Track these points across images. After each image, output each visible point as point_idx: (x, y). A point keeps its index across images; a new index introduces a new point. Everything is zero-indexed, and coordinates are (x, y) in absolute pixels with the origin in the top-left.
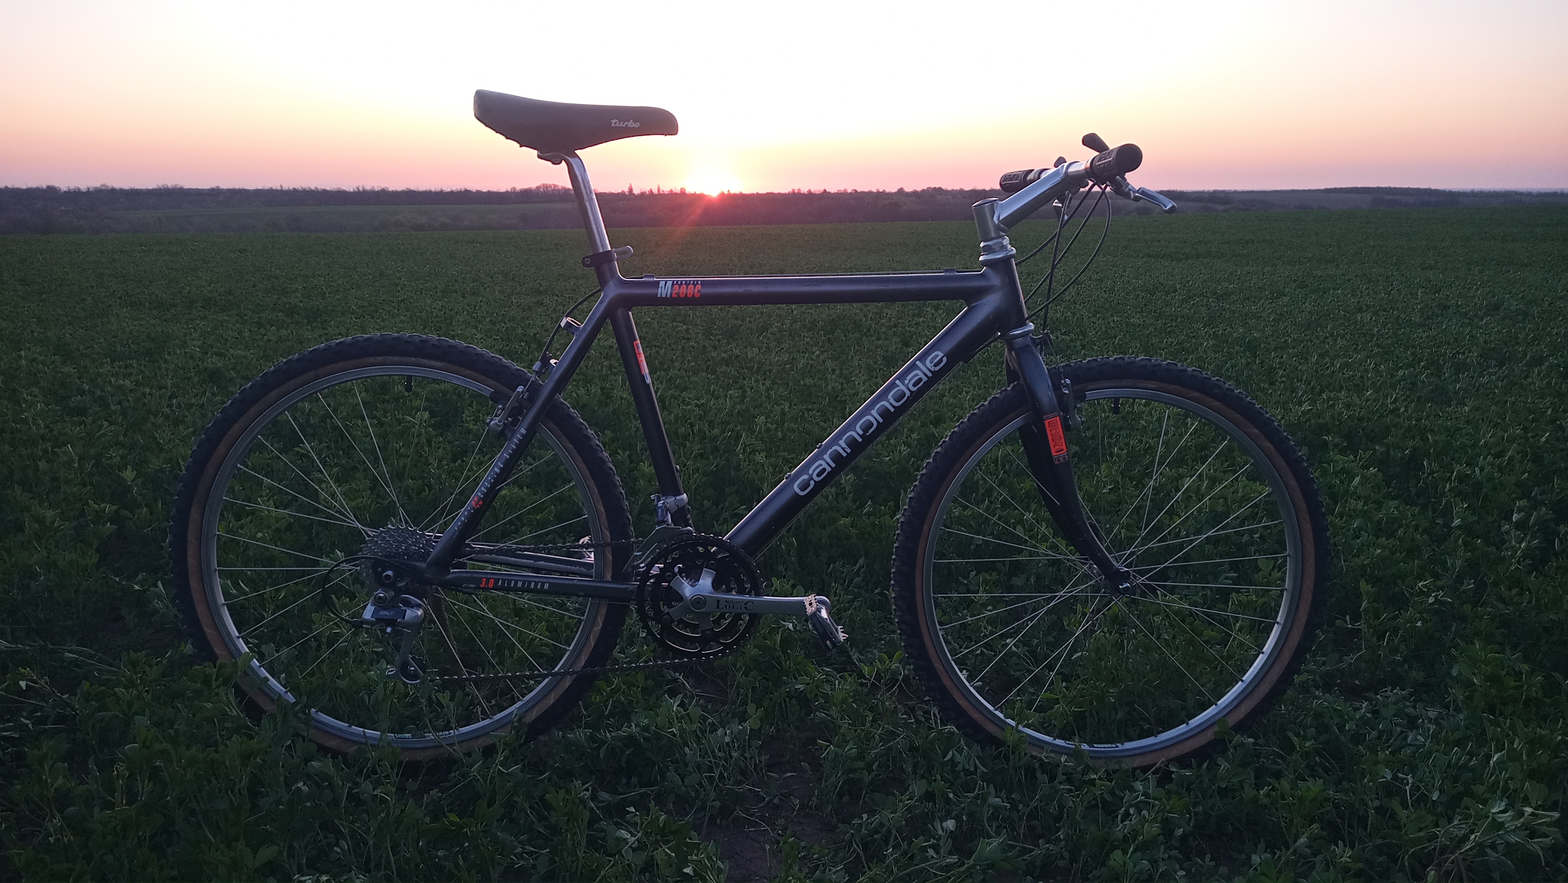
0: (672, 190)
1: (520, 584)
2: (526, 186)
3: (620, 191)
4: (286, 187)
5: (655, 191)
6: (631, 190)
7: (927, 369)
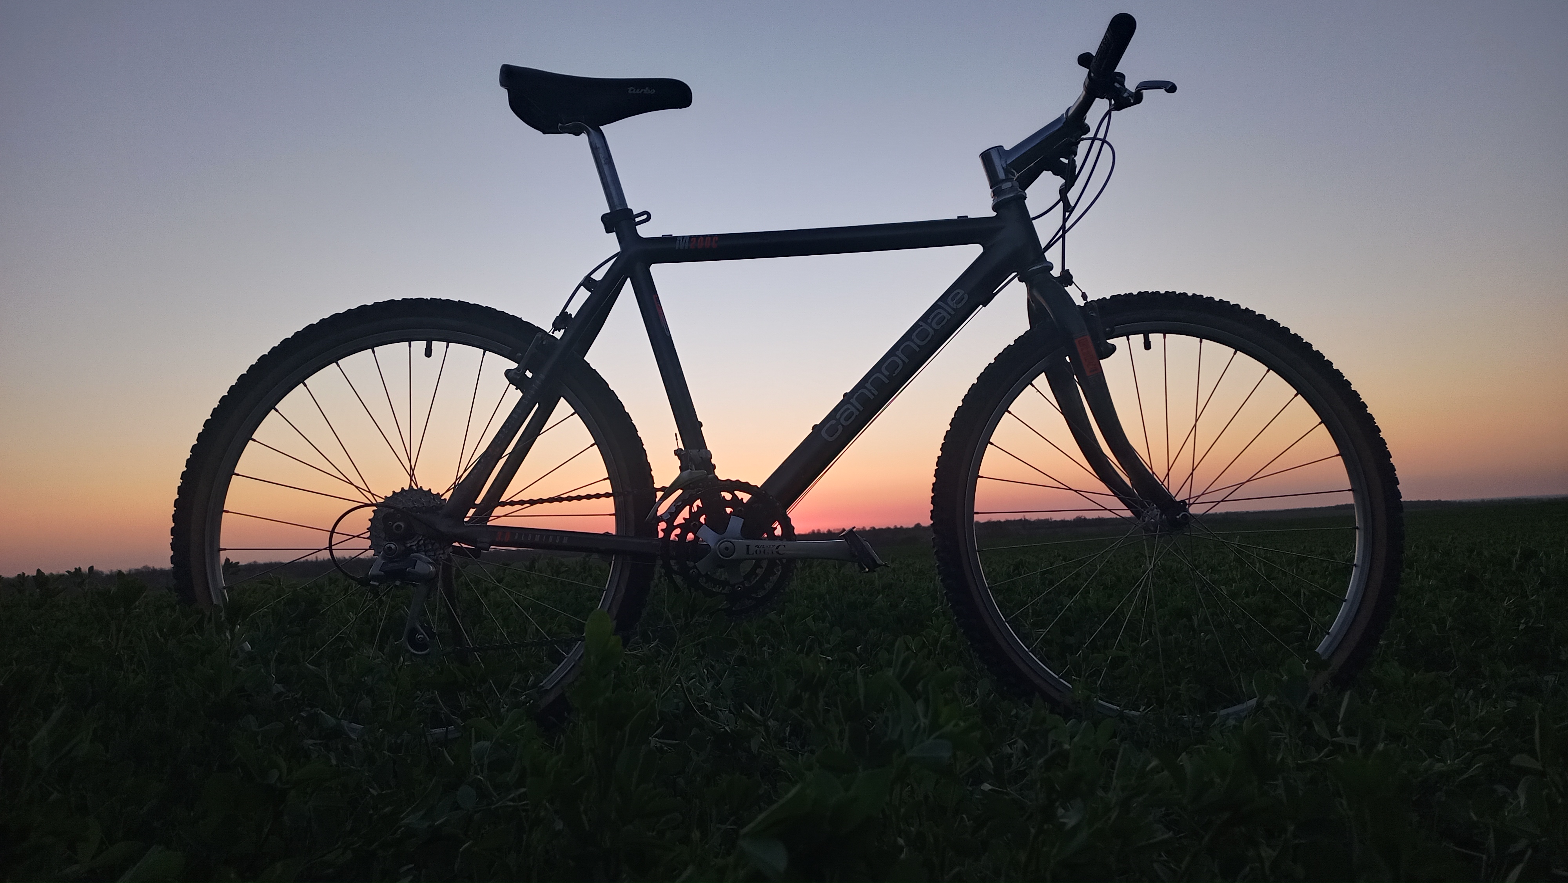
1: (537, 538)
7: (950, 306)
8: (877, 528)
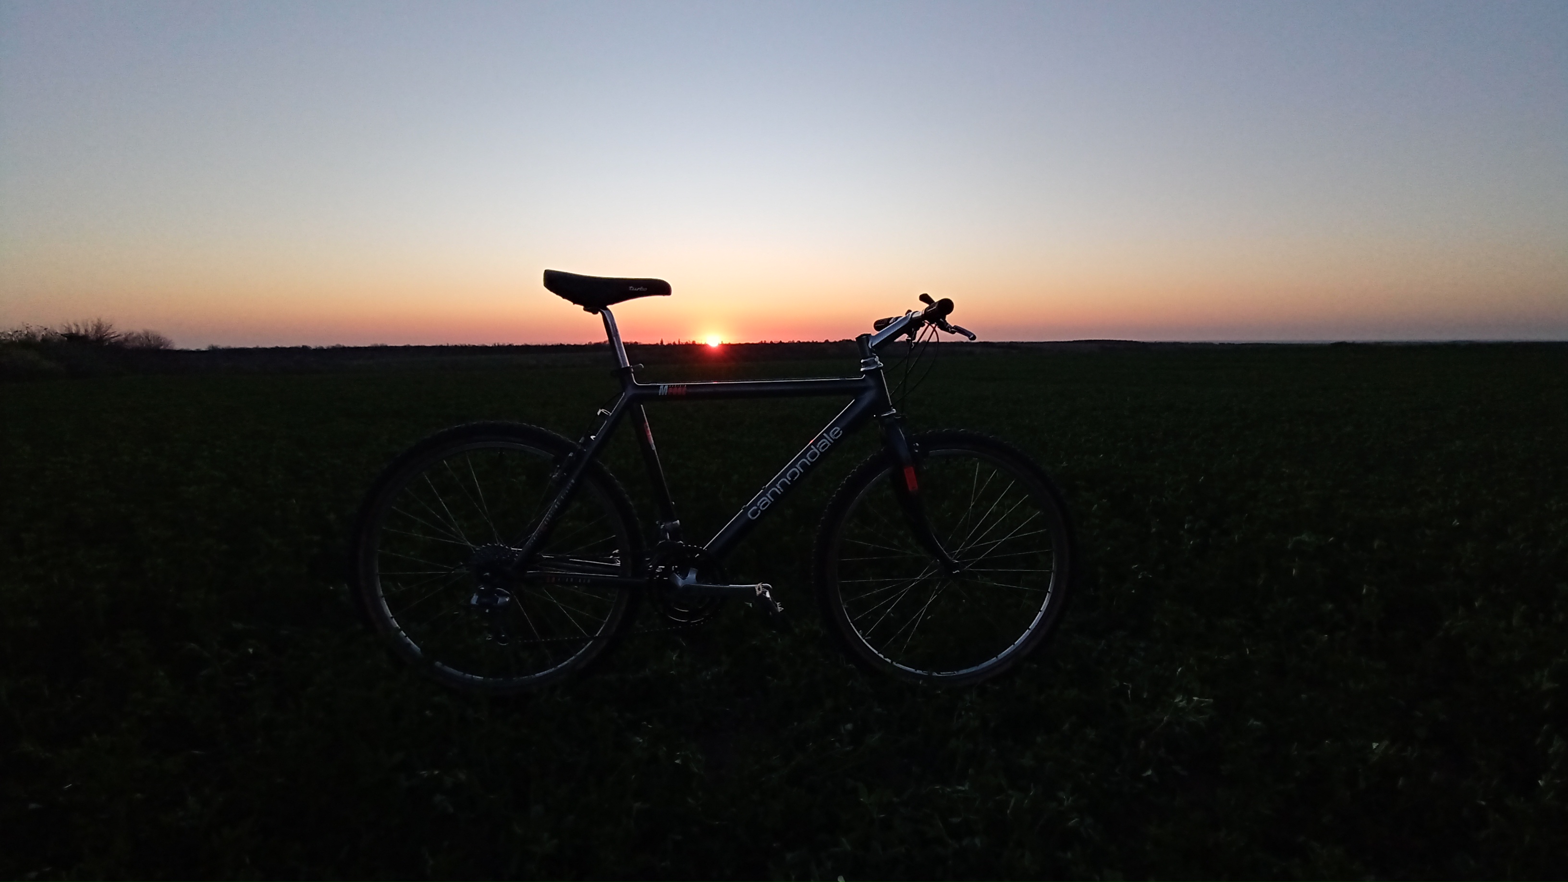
0: (687, 342)
1: (572, 580)
5: (677, 343)
6: (662, 342)
7: (831, 438)
8: (801, 341)
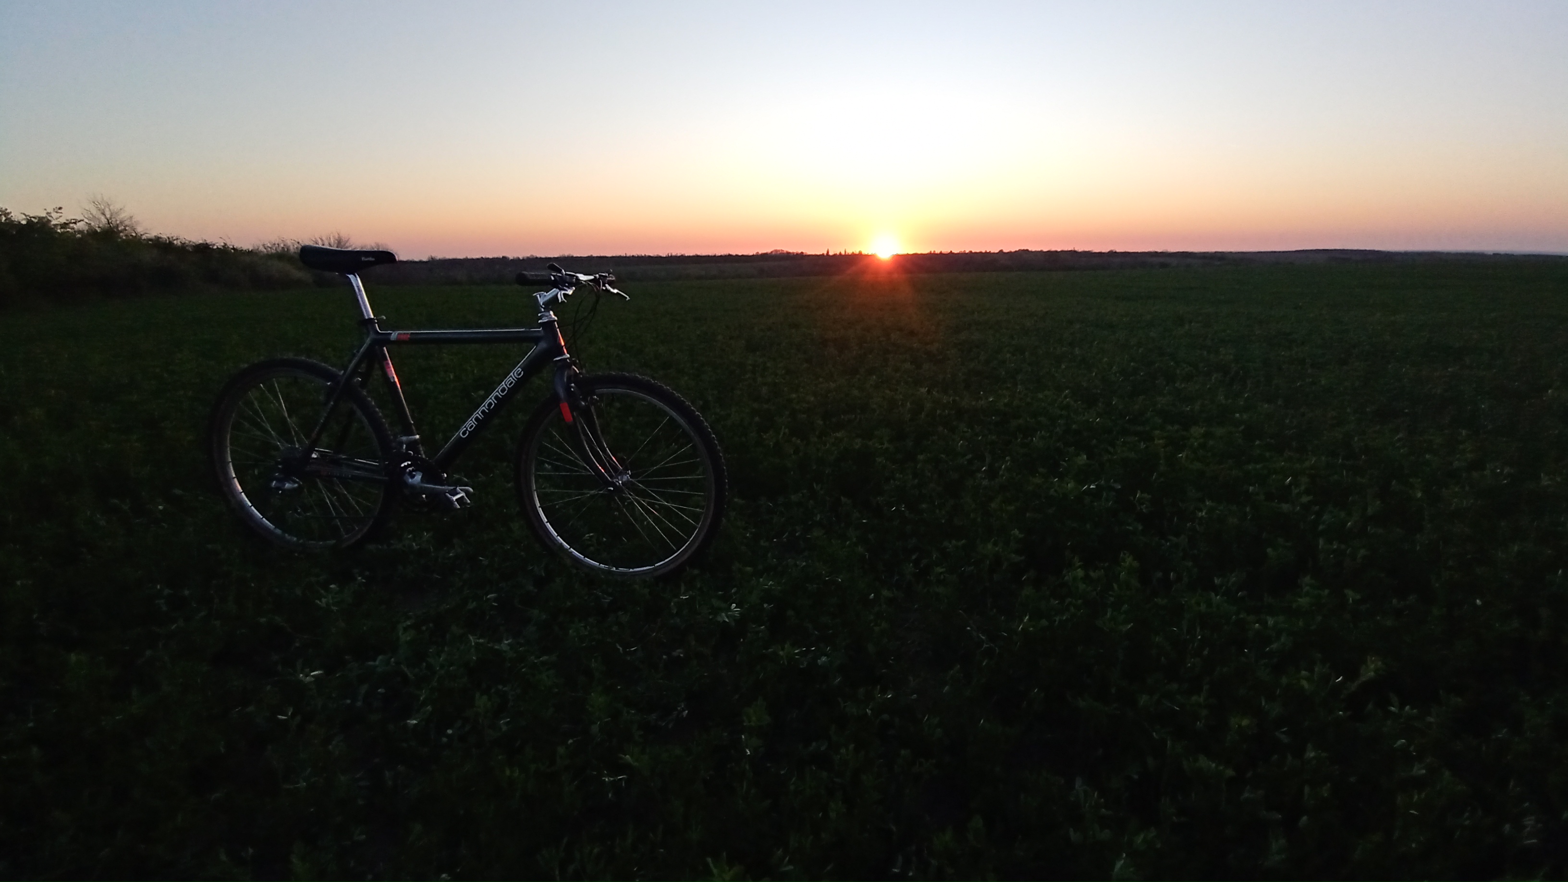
0: (853, 253)
2: (765, 252)
3: (821, 253)
4: (628, 255)
5: (843, 253)
6: (828, 252)
